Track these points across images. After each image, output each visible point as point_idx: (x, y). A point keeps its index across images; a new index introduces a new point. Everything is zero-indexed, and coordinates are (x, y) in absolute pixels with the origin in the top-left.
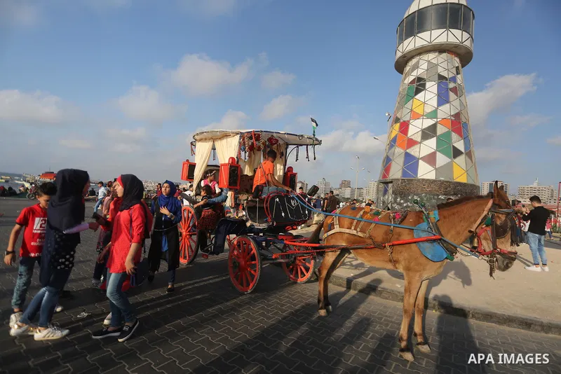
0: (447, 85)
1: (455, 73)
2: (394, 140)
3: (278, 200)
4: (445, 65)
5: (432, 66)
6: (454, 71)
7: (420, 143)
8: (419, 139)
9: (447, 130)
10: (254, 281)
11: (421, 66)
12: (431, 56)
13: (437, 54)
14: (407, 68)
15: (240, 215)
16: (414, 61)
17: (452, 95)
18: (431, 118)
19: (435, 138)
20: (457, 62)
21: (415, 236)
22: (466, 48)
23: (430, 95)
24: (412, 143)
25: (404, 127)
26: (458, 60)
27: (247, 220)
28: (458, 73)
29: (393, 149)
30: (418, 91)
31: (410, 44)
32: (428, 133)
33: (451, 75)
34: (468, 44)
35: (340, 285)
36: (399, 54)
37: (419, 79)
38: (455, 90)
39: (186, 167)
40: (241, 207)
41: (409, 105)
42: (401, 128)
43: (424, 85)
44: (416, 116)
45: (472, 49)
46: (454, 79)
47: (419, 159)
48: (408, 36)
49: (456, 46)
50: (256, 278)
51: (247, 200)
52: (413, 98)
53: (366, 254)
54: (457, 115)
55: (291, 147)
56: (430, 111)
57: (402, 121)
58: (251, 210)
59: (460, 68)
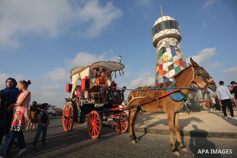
0: (174, 48)
1: (176, 44)
2: (158, 73)
3: (107, 92)
4: (172, 41)
5: (167, 43)
6: (176, 43)
7: (168, 72)
8: (168, 70)
9: (178, 65)
10: (99, 131)
11: (163, 43)
12: (166, 39)
13: (168, 38)
14: (158, 45)
15: (92, 102)
16: (160, 42)
17: (177, 52)
18: (171, 62)
19: (174, 69)
20: (176, 40)
21: (167, 92)
22: (178, 35)
23: (168, 53)
24: (165, 72)
25: (161, 67)
26: (176, 39)
27: (95, 104)
28: (177, 44)
29: (158, 76)
30: (163, 52)
31: (157, 36)
32: (171, 67)
33: (175, 45)
34: (178, 33)
35: (142, 132)
36: (154, 40)
37: (163, 48)
38: (177, 50)
39: (68, 86)
40: (92, 98)
41: (161, 58)
42: (159, 67)
43: (165, 50)
44: (165, 62)
45: (180, 35)
46: (176, 46)
47: (169, 78)
48: (156, 33)
49: (174, 34)
50: (99, 129)
51: (94, 94)
52: (162, 55)
53: (148, 106)
54: (181, 59)
55: (113, 72)
56: (170, 59)
57: (159, 64)
58: (96, 99)
59: (178, 42)
